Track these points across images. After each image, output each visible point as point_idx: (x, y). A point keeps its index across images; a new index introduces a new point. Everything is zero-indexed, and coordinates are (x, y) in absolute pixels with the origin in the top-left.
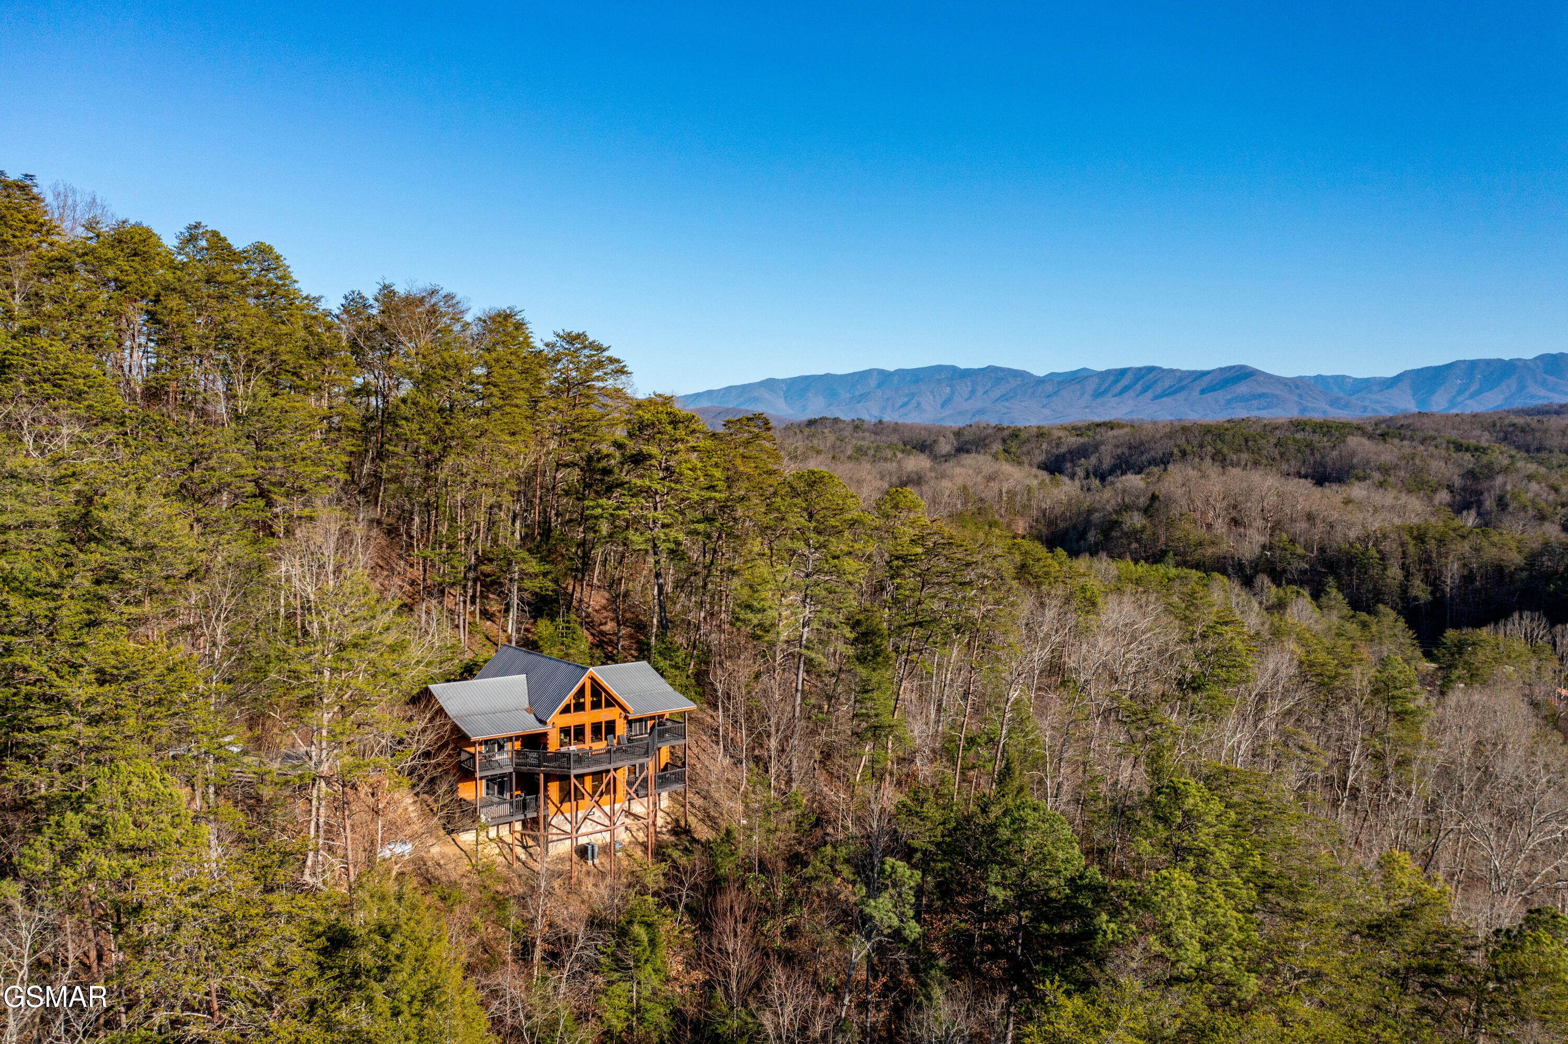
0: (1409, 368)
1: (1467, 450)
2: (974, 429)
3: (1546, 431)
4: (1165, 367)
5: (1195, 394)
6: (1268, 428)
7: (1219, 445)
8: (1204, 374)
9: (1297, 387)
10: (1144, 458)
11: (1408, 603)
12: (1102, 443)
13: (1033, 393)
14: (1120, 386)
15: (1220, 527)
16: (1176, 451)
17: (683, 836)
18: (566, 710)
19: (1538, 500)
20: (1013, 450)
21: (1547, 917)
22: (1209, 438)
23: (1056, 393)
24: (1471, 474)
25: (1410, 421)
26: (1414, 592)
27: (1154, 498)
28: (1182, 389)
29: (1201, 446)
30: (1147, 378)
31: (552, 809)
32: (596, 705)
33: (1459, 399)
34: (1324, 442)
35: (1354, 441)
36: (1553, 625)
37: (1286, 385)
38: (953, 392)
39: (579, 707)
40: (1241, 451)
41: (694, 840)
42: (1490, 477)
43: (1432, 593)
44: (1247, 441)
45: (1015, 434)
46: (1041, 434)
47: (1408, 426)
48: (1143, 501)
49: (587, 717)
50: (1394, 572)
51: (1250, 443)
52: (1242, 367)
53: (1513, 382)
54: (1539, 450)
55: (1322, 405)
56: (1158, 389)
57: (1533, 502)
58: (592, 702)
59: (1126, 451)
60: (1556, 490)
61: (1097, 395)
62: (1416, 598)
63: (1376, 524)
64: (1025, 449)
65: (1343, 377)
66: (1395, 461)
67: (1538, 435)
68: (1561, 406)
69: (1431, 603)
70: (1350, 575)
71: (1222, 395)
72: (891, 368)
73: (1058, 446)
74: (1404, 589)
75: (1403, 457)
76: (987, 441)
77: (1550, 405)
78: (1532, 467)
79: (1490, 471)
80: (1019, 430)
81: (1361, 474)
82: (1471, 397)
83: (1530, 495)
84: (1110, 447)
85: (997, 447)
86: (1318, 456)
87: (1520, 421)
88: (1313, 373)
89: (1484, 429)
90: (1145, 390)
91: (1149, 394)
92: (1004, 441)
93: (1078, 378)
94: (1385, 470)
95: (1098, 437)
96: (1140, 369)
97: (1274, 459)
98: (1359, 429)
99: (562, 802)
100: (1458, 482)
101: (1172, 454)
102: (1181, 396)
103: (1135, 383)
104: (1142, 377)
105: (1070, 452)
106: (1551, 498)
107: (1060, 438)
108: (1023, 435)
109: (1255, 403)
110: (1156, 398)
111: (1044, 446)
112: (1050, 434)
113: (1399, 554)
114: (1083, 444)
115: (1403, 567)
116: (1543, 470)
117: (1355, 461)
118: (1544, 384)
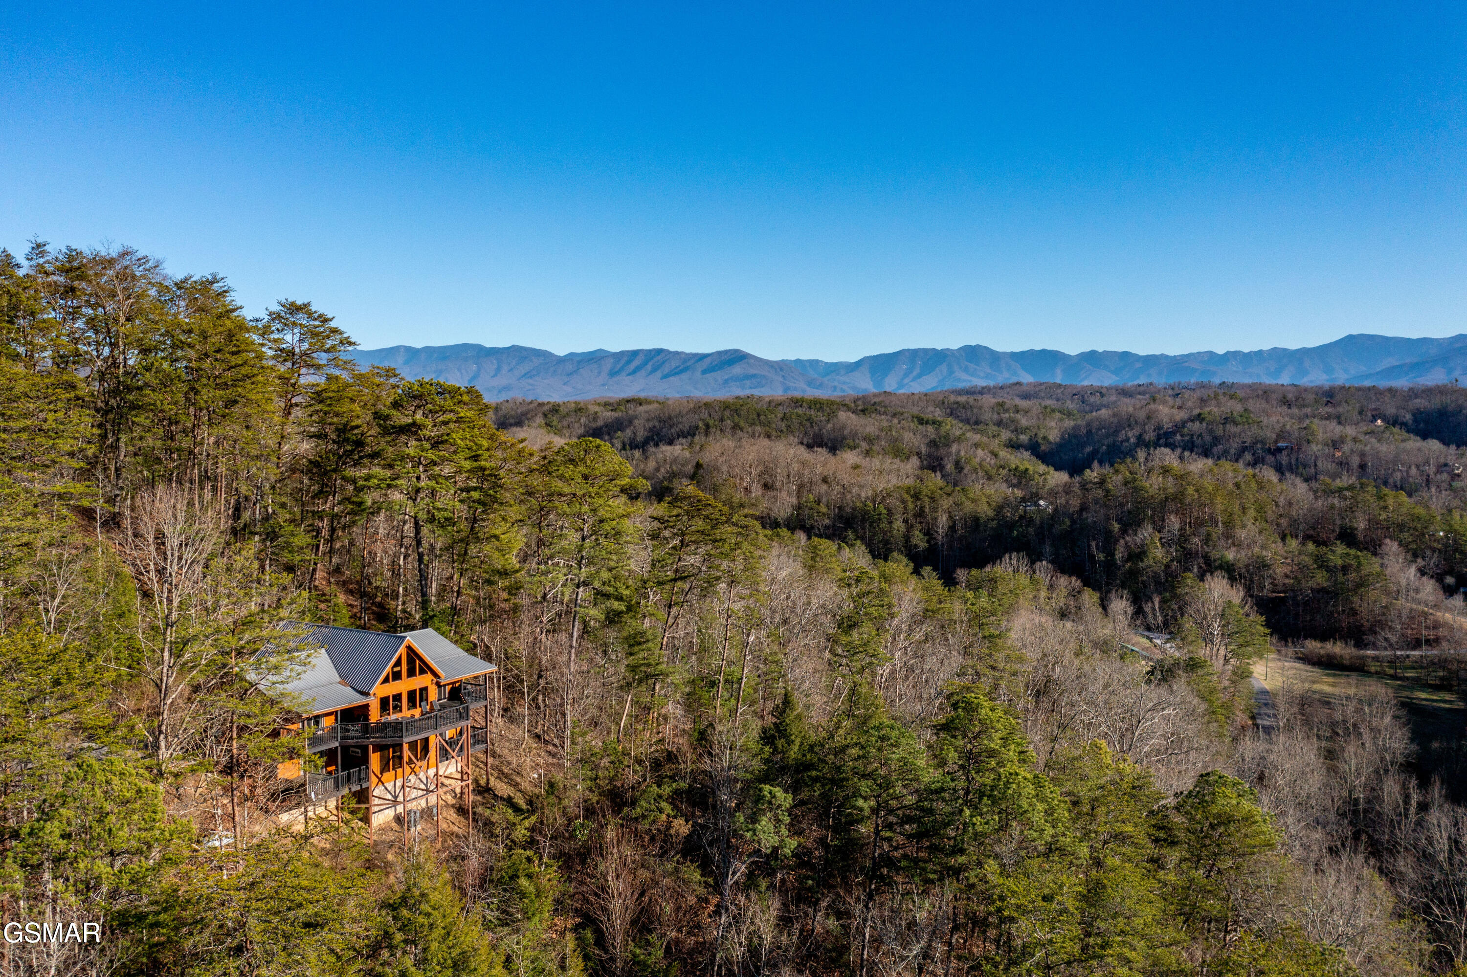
0: (868, 355)
1: (927, 423)
2: (511, 405)
3: (980, 408)
4: (672, 349)
5: (698, 374)
6: (773, 404)
7: (736, 419)
8: (705, 356)
9: (781, 370)
10: (673, 430)
11: (910, 550)
12: (636, 417)
13: (555, 371)
14: (632, 366)
15: (757, 491)
16: (701, 424)
17: (486, 795)
18: (386, 680)
19: (984, 463)
20: (554, 423)
21: (1216, 778)
22: (727, 413)
23: (575, 372)
24: (933, 443)
25: (881, 399)
26: (914, 541)
27: (698, 466)
28: (686, 369)
29: (722, 420)
30: (656, 359)
31: (374, 780)
32: (411, 673)
33: (906, 381)
34: (821, 417)
35: (843, 415)
36: (1033, 563)
37: (772, 367)
38: (479, 370)
39: (397, 676)
40: (754, 424)
41: (496, 797)
42: (948, 445)
43: (928, 542)
44: (759, 415)
45: (555, 409)
46: (579, 410)
47: (880, 404)
48: (690, 468)
49: (404, 686)
50: (899, 525)
51: (762, 418)
52: (737, 351)
53: (944, 367)
54: (977, 423)
55: (802, 385)
56: (666, 369)
57: (980, 465)
58: (408, 670)
59: (657, 424)
60: (996, 455)
61: (613, 374)
62: (916, 546)
63: (881, 486)
64: (565, 423)
65: (817, 361)
66: (877, 432)
67: (975, 410)
68: (983, 388)
69: (928, 550)
70: (863, 529)
71: (720, 376)
72: (419, 345)
73: (595, 419)
74: (907, 538)
75: (882, 430)
76: (529, 416)
77: (976, 386)
78: (977, 437)
79: (947, 441)
80: (559, 405)
81: (852, 444)
82: (914, 379)
83: (978, 460)
84: (642, 421)
85: (540, 420)
86: (816, 429)
87: (962, 399)
88: (793, 358)
89: (937, 406)
90: (655, 369)
91: (659, 374)
92: (545, 415)
93: (595, 358)
94: (870, 440)
95: (631, 412)
96: (650, 351)
97: (781, 431)
98: (845, 406)
99: (381, 773)
100: (924, 449)
101: (697, 427)
102: (685, 376)
103: (645, 363)
104: (652, 358)
105: (606, 426)
106: (992, 462)
107: (596, 413)
108: (563, 410)
109: (748, 382)
110: (665, 377)
111: (583, 420)
112: (587, 409)
113: (901, 510)
114: (617, 419)
115: (906, 521)
116: (985, 440)
117: (846, 432)
118: (966, 370)
